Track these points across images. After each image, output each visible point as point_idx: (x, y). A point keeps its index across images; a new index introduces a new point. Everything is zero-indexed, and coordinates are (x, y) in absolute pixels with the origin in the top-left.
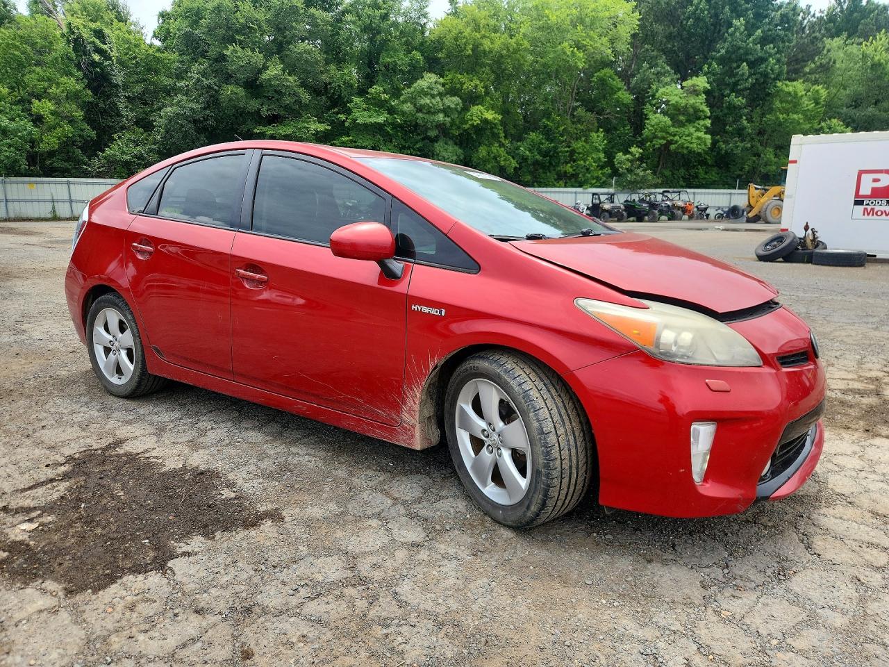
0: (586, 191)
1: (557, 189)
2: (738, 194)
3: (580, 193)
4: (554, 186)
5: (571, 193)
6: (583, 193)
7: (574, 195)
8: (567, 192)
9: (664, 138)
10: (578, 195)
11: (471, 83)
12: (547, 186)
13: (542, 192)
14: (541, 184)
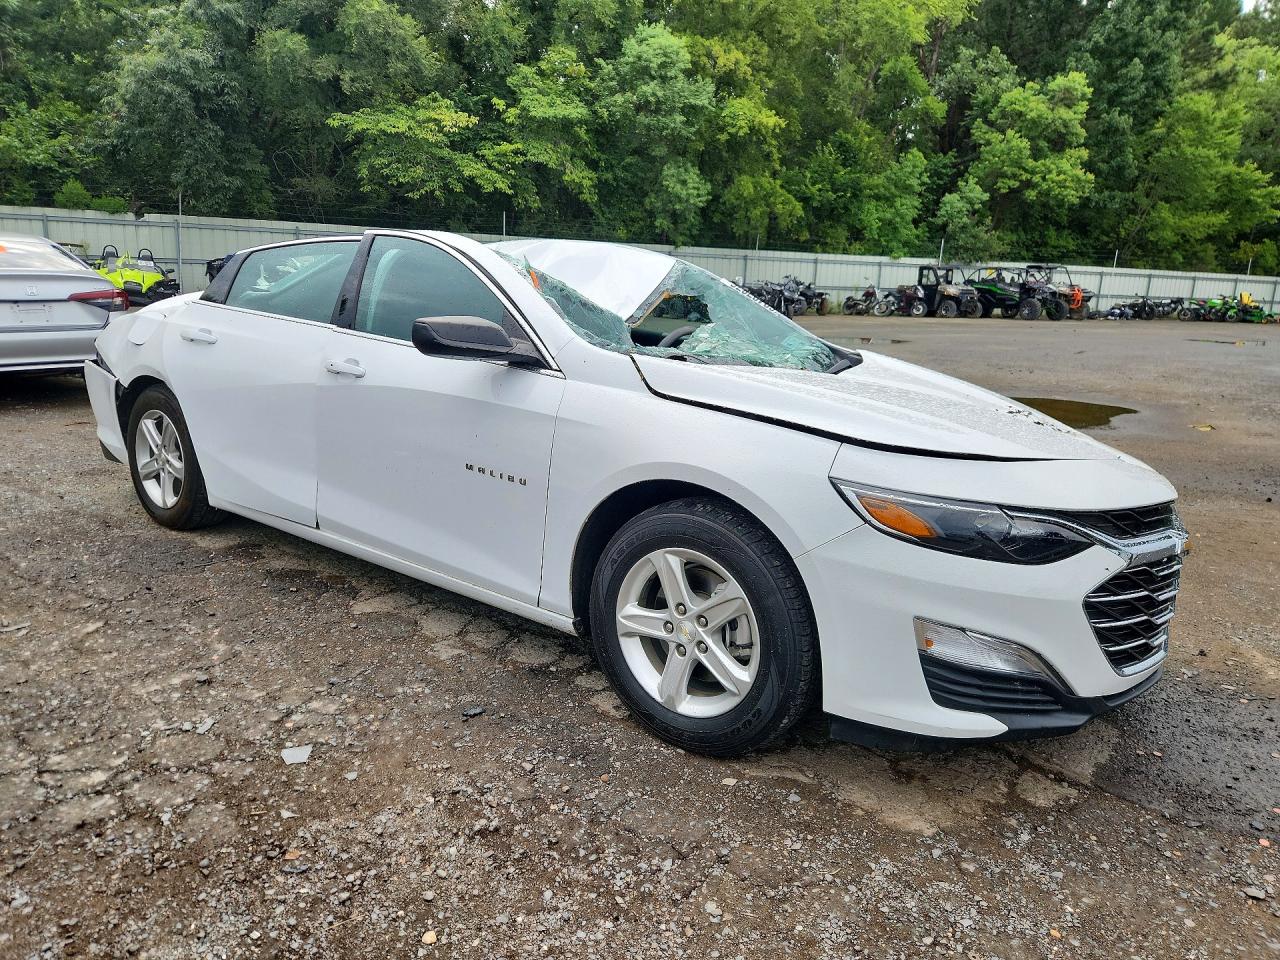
0: (897, 261)
1: (851, 258)
2: (1116, 274)
3: (886, 265)
4: (845, 252)
5: (873, 264)
6: (892, 265)
7: (876, 268)
8: (867, 264)
9: (1014, 176)
10: (883, 268)
11: (729, 56)
12: (835, 251)
13: (828, 262)
14: (826, 248)
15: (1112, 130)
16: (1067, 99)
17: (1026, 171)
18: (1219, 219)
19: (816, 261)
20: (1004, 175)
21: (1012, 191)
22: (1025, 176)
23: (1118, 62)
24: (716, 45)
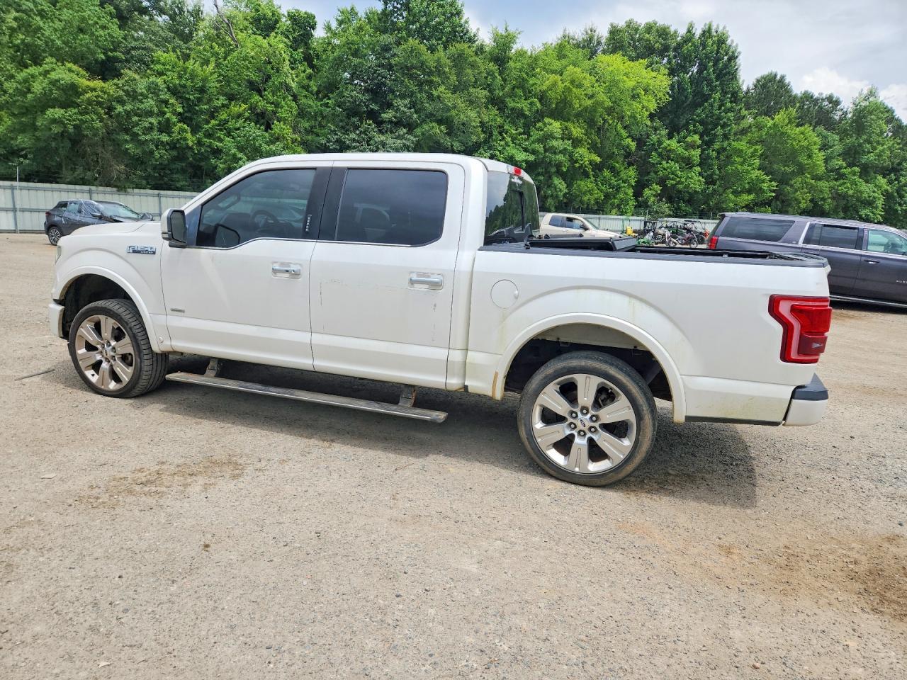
0: (629, 218)
4: (611, 214)
5: (621, 219)
6: (628, 220)
7: (623, 221)
10: (625, 221)
11: (577, 131)
12: (606, 214)
13: (604, 218)
14: (604, 213)
15: (708, 157)
16: (692, 146)
17: (678, 177)
18: (751, 197)
19: (600, 218)
20: (669, 178)
21: (672, 185)
22: (678, 179)
23: (710, 127)
24: (570, 125)
